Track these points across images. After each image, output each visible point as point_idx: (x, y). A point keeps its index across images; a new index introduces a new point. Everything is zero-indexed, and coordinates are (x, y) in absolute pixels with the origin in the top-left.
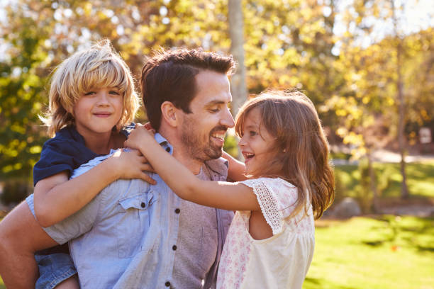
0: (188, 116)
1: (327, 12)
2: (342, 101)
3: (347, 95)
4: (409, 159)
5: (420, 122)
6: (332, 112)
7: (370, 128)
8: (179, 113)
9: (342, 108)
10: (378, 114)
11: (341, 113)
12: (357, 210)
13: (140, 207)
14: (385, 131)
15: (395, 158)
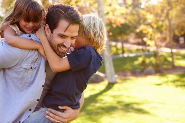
2: (145, 27)
3: (147, 25)
4: (174, 51)
5: (179, 35)
6: (141, 32)
7: (158, 38)
9: (145, 30)
10: (161, 32)
11: (145, 32)
13: (30, 69)
14: (164, 39)
15: (168, 50)
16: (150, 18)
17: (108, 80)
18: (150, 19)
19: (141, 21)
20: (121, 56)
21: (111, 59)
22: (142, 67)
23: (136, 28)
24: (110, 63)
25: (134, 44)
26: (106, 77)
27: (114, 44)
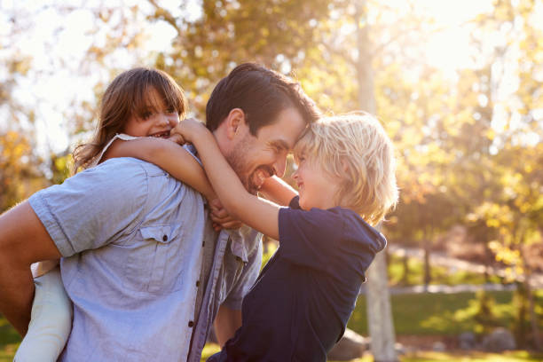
0: (251, 138)
1: (483, 101)
2: (495, 209)
3: (501, 203)
6: (482, 223)
7: (535, 246)
8: (243, 129)
9: (495, 217)
11: (492, 223)
12: (512, 343)
16: (511, 183)
17: (374, 354)
18: (511, 186)
19: (488, 193)
20: (419, 289)
21: (386, 295)
22: (479, 329)
23: (468, 210)
24: (382, 305)
25: (461, 257)
26: (368, 347)
27: (400, 253)
